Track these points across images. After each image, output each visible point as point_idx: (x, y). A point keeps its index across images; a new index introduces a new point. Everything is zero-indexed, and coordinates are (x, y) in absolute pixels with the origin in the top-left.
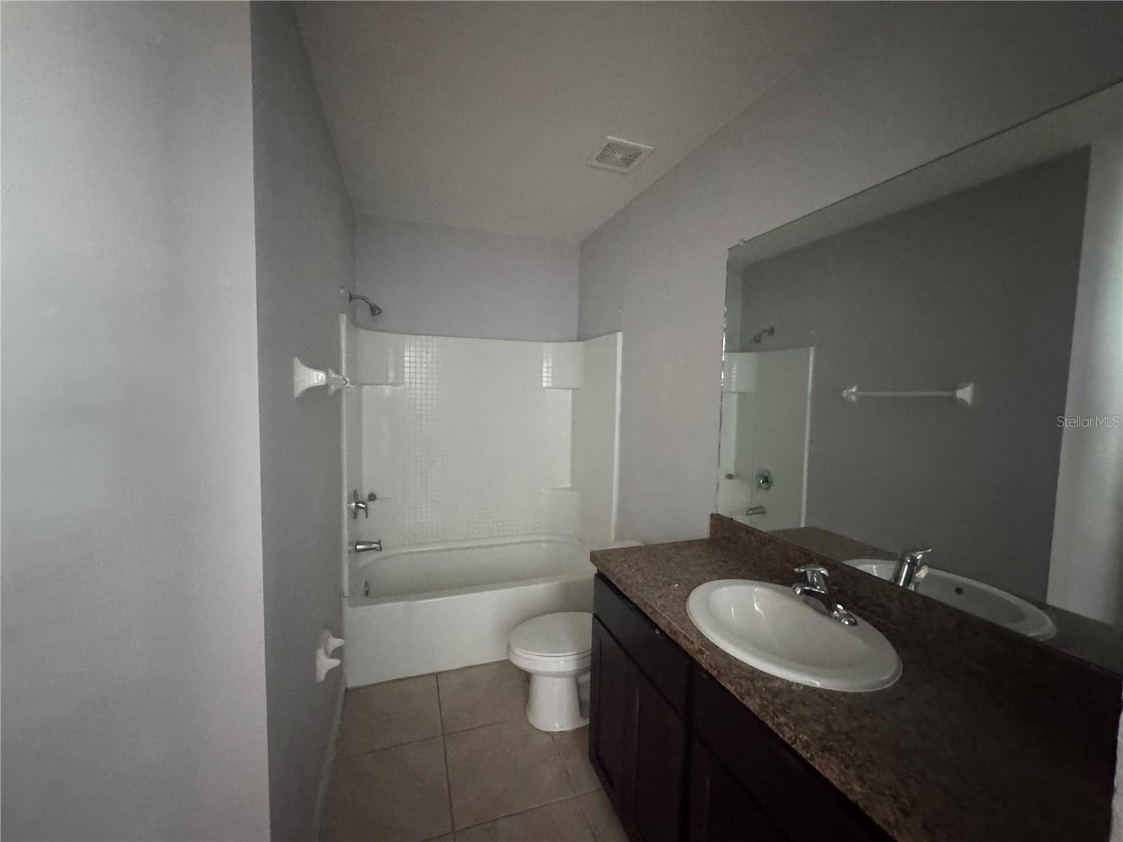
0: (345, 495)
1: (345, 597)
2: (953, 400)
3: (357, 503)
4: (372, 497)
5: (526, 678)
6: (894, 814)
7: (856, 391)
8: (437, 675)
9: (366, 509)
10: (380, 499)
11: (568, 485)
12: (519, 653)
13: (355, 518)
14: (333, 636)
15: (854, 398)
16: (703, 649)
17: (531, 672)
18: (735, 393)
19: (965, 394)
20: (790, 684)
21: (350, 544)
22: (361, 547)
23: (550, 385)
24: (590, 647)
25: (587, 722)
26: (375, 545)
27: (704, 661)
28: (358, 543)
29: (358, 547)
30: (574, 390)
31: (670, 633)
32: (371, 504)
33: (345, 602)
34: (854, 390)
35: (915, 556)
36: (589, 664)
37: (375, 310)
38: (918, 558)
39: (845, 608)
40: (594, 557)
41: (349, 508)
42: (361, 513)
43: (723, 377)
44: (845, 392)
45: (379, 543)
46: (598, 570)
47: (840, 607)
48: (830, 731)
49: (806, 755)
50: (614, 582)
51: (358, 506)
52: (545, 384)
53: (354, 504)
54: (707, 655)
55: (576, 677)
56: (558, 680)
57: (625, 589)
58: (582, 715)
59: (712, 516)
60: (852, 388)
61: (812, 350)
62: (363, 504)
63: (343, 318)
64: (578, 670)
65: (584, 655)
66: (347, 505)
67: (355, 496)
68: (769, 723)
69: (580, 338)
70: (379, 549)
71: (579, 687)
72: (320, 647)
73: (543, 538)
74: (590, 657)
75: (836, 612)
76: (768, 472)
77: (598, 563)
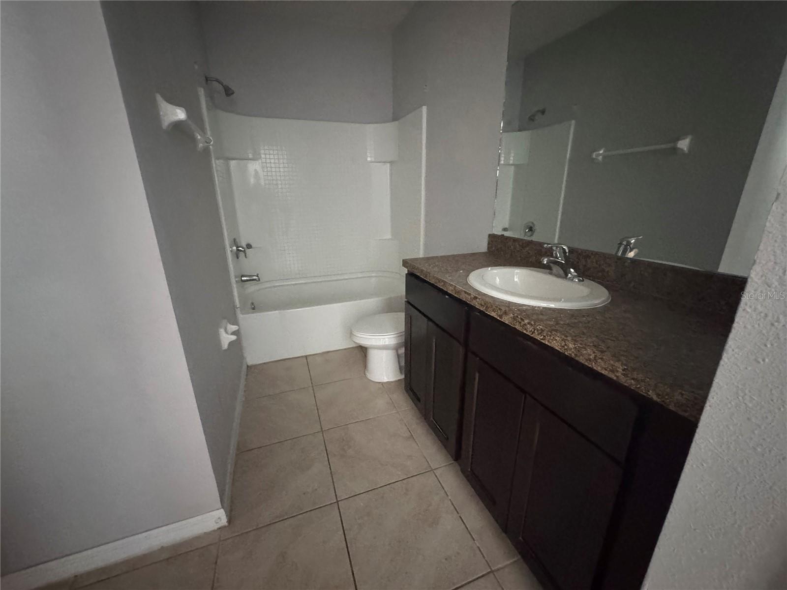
0: (227, 243)
1: (237, 308)
2: (675, 150)
3: (237, 247)
4: (249, 246)
5: (363, 351)
6: (594, 353)
7: (604, 152)
8: (306, 357)
9: (244, 251)
10: (254, 248)
11: (389, 236)
12: (357, 335)
13: (238, 258)
14: (230, 324)
15: (600, 158)
16: (477, 296)
17: (366, 346)
18: (512, 165)
19: (684, 144)
20: (533, 308)
21: (236, 277)
22: (245, 278)
23: (373, 160)
24: (404, 330)
25: (403, 377)
26: (255, 277)
27: (477, 303)
28: (243, 276)
29: (243, 279)
30: (391, 163)
31: (455, 293)
32: (248, 251)
33: (238, 311)
34: (601, 152)
35: (630, 240)
36: (404, 340)
37: (228, 92)
38: (632, 242)
39: (576, 271)
40: (405, 263)
41: (231, 251)
42: (242, 255)
43: (502, 126)
44: (595, 154)
45: (257, 276)
46: (408, 271)
47: (572, 270)
48: (557, 324)
49: (539, 338)
50: (418, 274)
51: (238, 250)
52: (369, 159)
53: (235, 248)
54: (479, 299)
55: (396, 348)
56: (385, 351)
57: (426, 277)
58: (401, 373)
59: (490, 235)
60: (600, 150)
61: (573, 122)
62: (243, 248)
63: (201, 92)
64: (397, 344)
65: (400, 334)
66: (229, 250)
67: (235, 242)
68: (518, 327)
69: (395, 119)
70: (258, 280)
71: (398, 356)
72: (221, 328)
73: (373, 275)
74: (404, 336)
75: (569, 275)
76: (533, 223)
77: (407, 265)
